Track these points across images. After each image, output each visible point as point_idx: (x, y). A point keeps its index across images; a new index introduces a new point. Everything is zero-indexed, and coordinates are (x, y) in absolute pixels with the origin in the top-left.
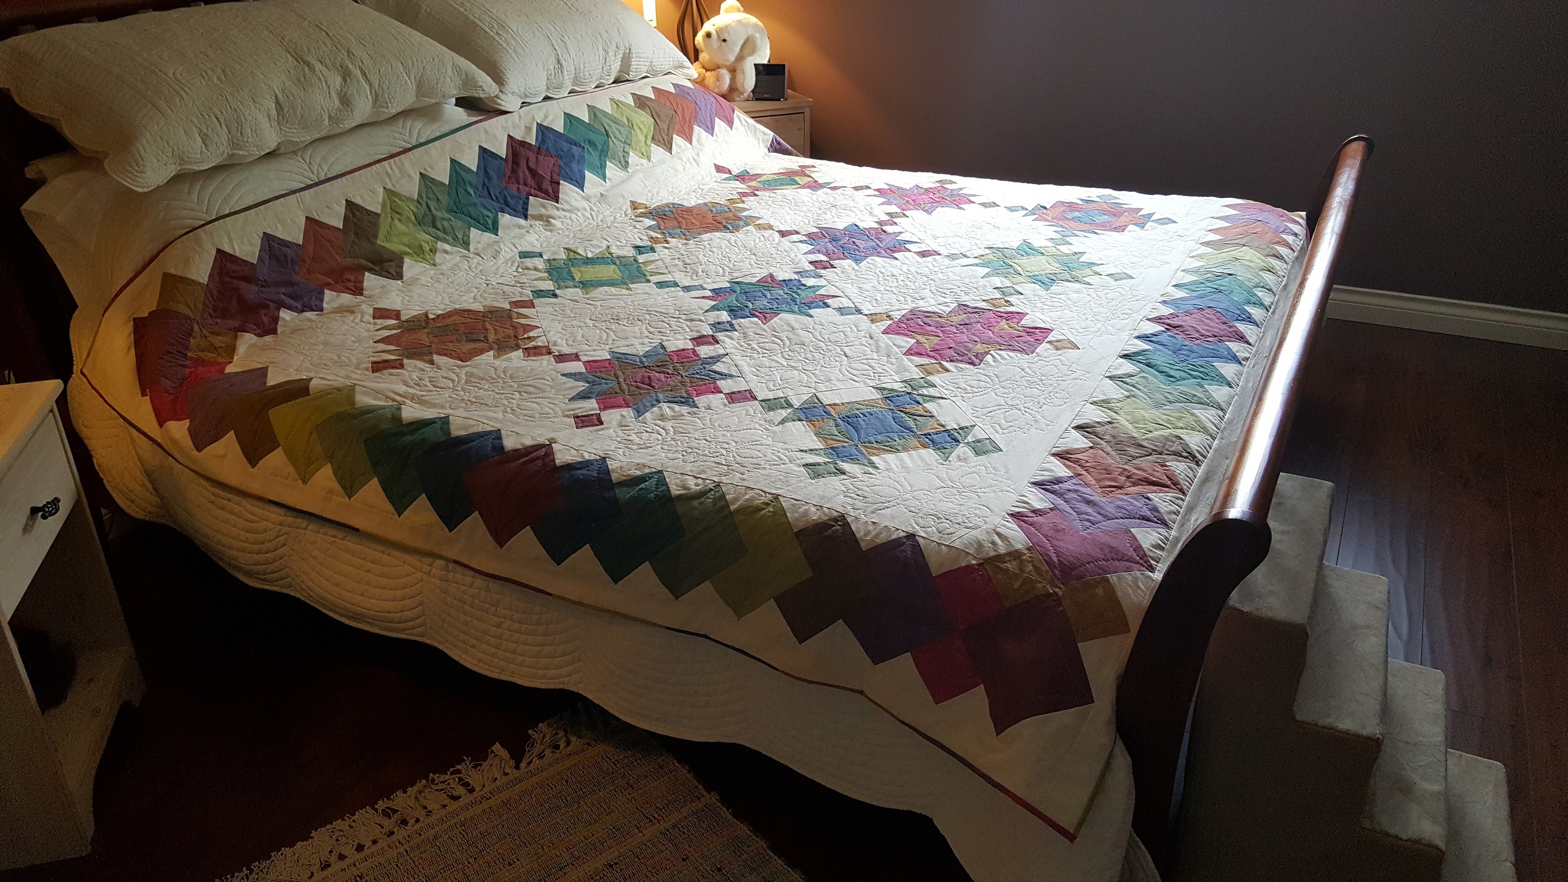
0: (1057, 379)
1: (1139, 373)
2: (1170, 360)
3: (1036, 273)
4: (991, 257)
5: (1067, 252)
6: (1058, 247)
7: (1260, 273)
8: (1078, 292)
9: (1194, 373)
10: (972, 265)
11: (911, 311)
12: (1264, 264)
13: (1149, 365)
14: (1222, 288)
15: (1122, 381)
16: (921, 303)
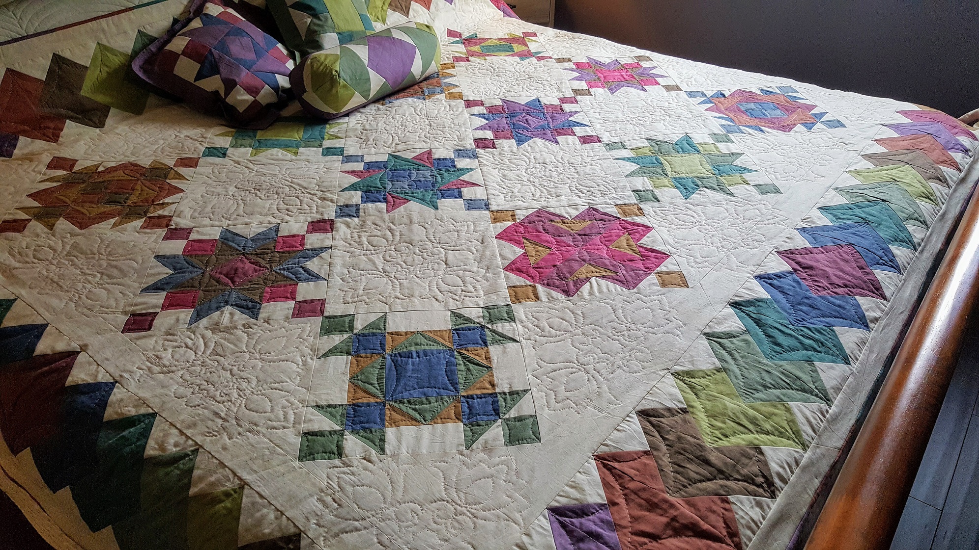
0: (647, 329)
1: (744, 332)
2: (784, 319)
3: (683, 175)
4: (646, 151)
5: (725, 151)
6: (718, 145)
7: (917, 201)
8: (717, 204)
9: (807, 342)
10: (623, 159)
11: (539, 211)
12: (923, 189)
13: (758, 322)
14: (870, 218)
15: (719, 343)
16: (553, 202)
